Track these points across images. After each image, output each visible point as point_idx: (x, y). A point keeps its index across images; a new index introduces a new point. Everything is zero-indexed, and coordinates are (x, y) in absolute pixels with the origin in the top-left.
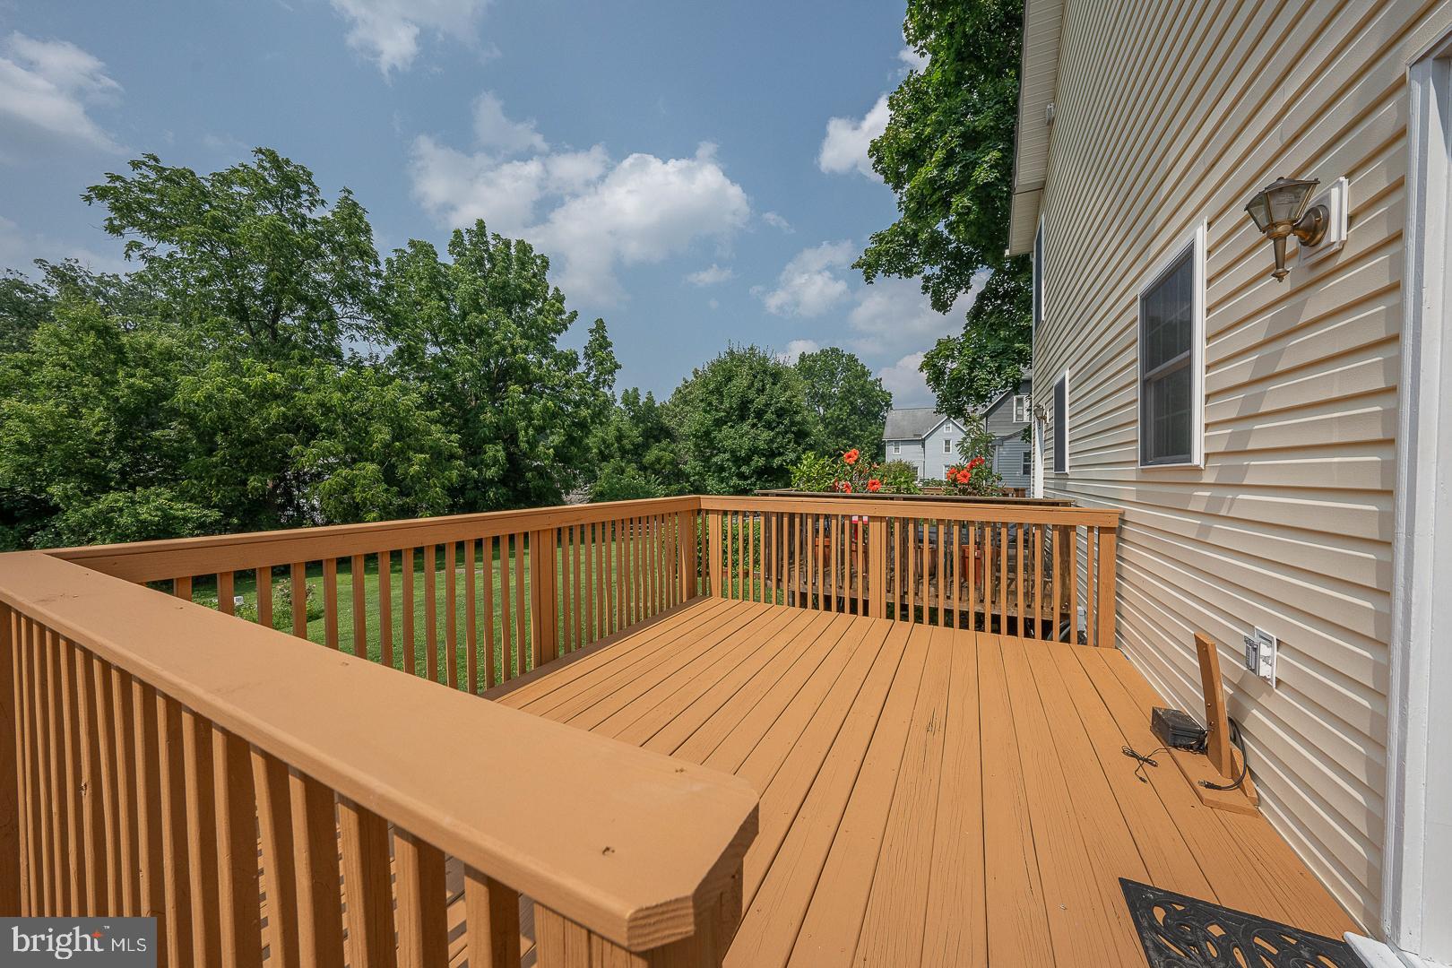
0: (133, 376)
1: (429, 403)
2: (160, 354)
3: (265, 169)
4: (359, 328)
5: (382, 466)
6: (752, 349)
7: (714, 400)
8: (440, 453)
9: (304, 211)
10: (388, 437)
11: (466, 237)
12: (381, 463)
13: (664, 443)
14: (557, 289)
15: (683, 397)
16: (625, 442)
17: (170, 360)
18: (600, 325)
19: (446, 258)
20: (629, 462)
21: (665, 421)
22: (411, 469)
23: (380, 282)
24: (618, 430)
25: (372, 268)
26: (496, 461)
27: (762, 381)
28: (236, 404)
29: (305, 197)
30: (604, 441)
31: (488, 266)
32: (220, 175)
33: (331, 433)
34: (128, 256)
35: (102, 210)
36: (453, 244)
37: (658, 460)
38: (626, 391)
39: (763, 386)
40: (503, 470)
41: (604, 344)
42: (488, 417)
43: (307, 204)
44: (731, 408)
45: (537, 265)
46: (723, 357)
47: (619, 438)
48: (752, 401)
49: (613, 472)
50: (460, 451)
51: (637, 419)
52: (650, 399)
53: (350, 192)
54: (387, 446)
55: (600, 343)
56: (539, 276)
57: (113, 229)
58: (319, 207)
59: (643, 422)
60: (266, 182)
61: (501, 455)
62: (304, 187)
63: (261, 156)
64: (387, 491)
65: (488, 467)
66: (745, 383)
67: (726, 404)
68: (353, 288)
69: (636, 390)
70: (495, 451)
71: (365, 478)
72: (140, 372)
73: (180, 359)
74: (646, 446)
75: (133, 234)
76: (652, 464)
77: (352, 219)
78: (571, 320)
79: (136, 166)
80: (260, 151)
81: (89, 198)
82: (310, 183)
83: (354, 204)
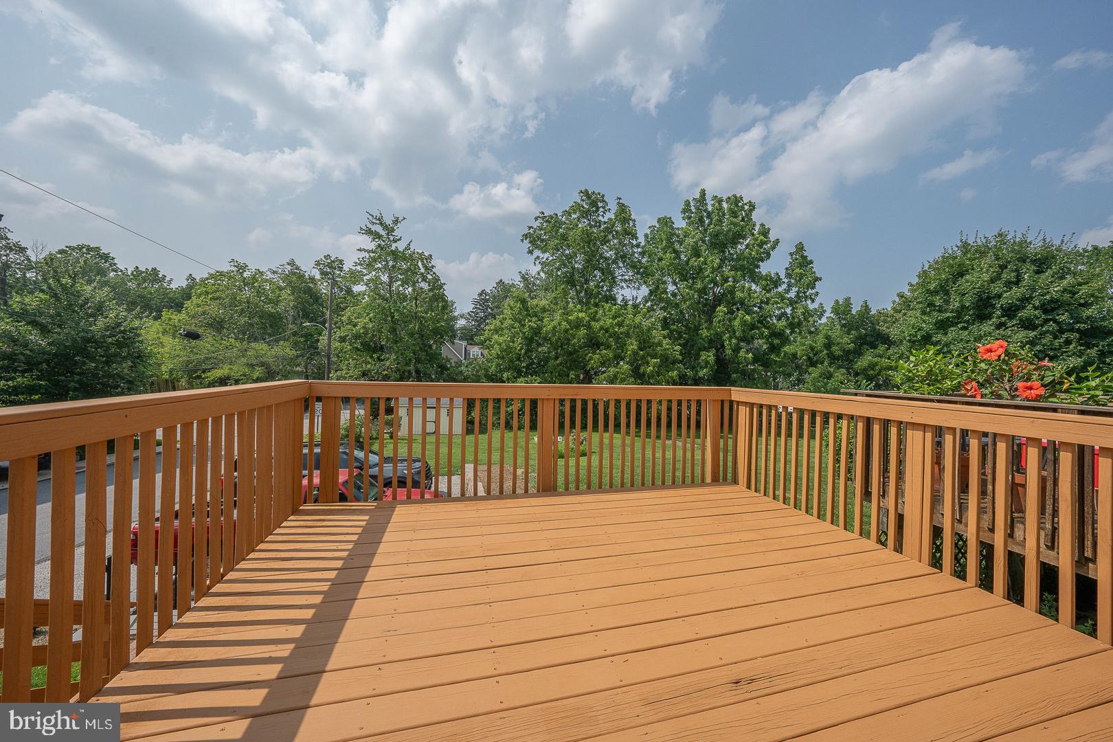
0: (531, 321)
1: (665, 323)
2: (541, 309)
3: (583, 200)
4: (626, 281)
5: (632, 367)
6: (1000, 235)
7: (938, 301)
8: (667, 359)
9: (601, 218)
10: (636, 348)
11: (692, 204)
13: (882, 348)
14: (762, 225)
15: (905, 303)
16: (834, 348)
17: (545, 311)
18: (800, 248)
19: (680, 223)
20: (840, 367)
21: (883, 328)
22: (648, 369)
23: (639, 250)
24: (827, 338)
25: (634, 242)
26: (707, 363)
27: (1017, 270)
28: (566, 331)
29: (601, 209)
30: (812, 348)
31: (707, 222)
32: (566, 211)
33: (608, 347)
34: (535, 263)
35: (527, 244)
36: (684, 211)
37: (872, 366)
38: (837, 302)
39: (1018, 276)
40: (712, 371)
41: (804, 262)
42: (704, 333)
43: (602, 213)
44: (963, 307)
45: (745, 211)
46: (950, 252)
47: (828, 345)
48: (999, 296)
49: (820, 377)
50: (680, 358)
51: (848, 327)
52: (866, 307)
53: (620, 199)
54: (636, 353)
55: (801, 261)
56: (748, 218)
57: (531, 252)
58: (607, 213)
59: (857, 329)
60: (583, 207)
61: (712, 359)
62: (600, 205)
63: (582, 194)
65: (702, 368)
66: (986, 277)
67: (955, 304)
68: (623, 257)
69: (848, 300)
70: (709, 356)
71: (623, 374)
72: (534, 319)
73: (549, 311)
74: (858, 353)
75: (537, 253)
76: (865, 369)
77: (624, 214)
78: (773, 248)
79: (536, 219)
80: (581, 192)
81: (522, 240)
82: (603, 201)
83: (623, 205)
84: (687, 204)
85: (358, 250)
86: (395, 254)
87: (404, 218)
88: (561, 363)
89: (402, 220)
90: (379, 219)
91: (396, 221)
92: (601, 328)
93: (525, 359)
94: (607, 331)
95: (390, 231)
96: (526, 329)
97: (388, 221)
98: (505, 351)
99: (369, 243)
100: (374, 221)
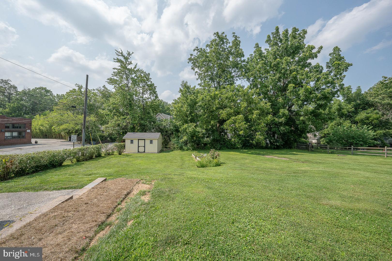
5: (244, 116)
10: (246, 105)
11: (271, 36)
12: (244, 115)
16: (343, 111)
22: (253, 116)
23: (245, 63)
26: (284, 114)
31: (280, 44)
34: (195, 75)
35: (191, 64)
40: (286, 119)
54: (245, 108)
55: (337, 57)
57: (193, 69)
62: (225, 41)
64: (245, 124)
65: (281, 117)
70: (285, 111)
71: (239, 120)
75: (196, 70)
77: (237, 41)
78: (319, 52)
79: (194, 50)
80: (215, 34)
81: (188, 62)
82: (226, 39)
83: (236, 36)
84: (269, 37)
85: (113, 69)
86: (130, 70)
87: (133, 53)
88: (207, 117)
89: (132, 54)
90: (121, 54)
91: (129, 54)
92: (227, 98)
93: (189, 116)
94: (230, 99)
95: (126, 59)
96: (189, 101)
97: (125, 54)
98: (179, 111)
99: (117, 65)
100: (119, 54)
